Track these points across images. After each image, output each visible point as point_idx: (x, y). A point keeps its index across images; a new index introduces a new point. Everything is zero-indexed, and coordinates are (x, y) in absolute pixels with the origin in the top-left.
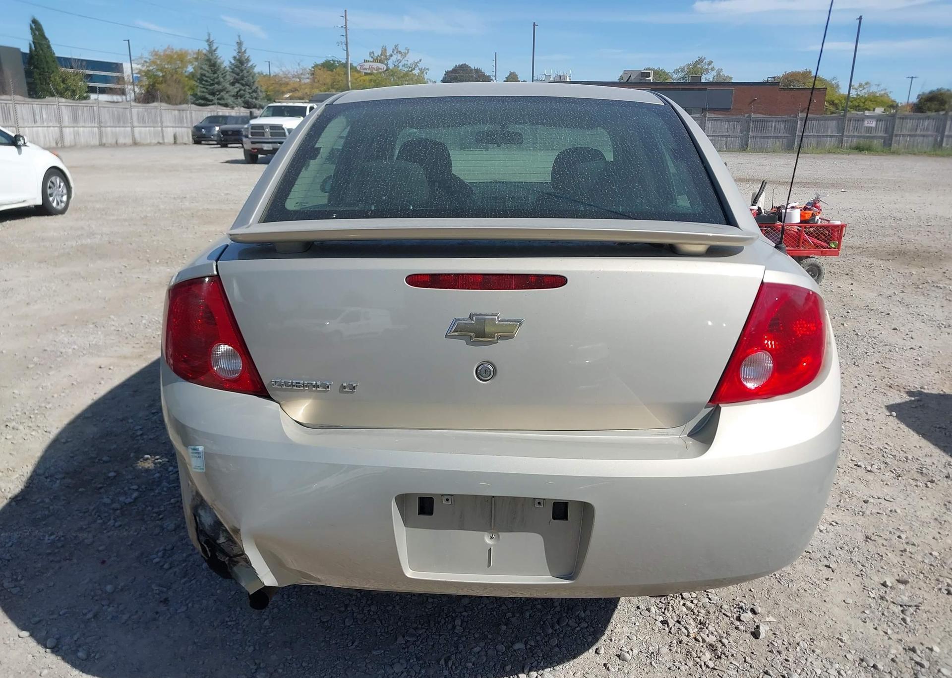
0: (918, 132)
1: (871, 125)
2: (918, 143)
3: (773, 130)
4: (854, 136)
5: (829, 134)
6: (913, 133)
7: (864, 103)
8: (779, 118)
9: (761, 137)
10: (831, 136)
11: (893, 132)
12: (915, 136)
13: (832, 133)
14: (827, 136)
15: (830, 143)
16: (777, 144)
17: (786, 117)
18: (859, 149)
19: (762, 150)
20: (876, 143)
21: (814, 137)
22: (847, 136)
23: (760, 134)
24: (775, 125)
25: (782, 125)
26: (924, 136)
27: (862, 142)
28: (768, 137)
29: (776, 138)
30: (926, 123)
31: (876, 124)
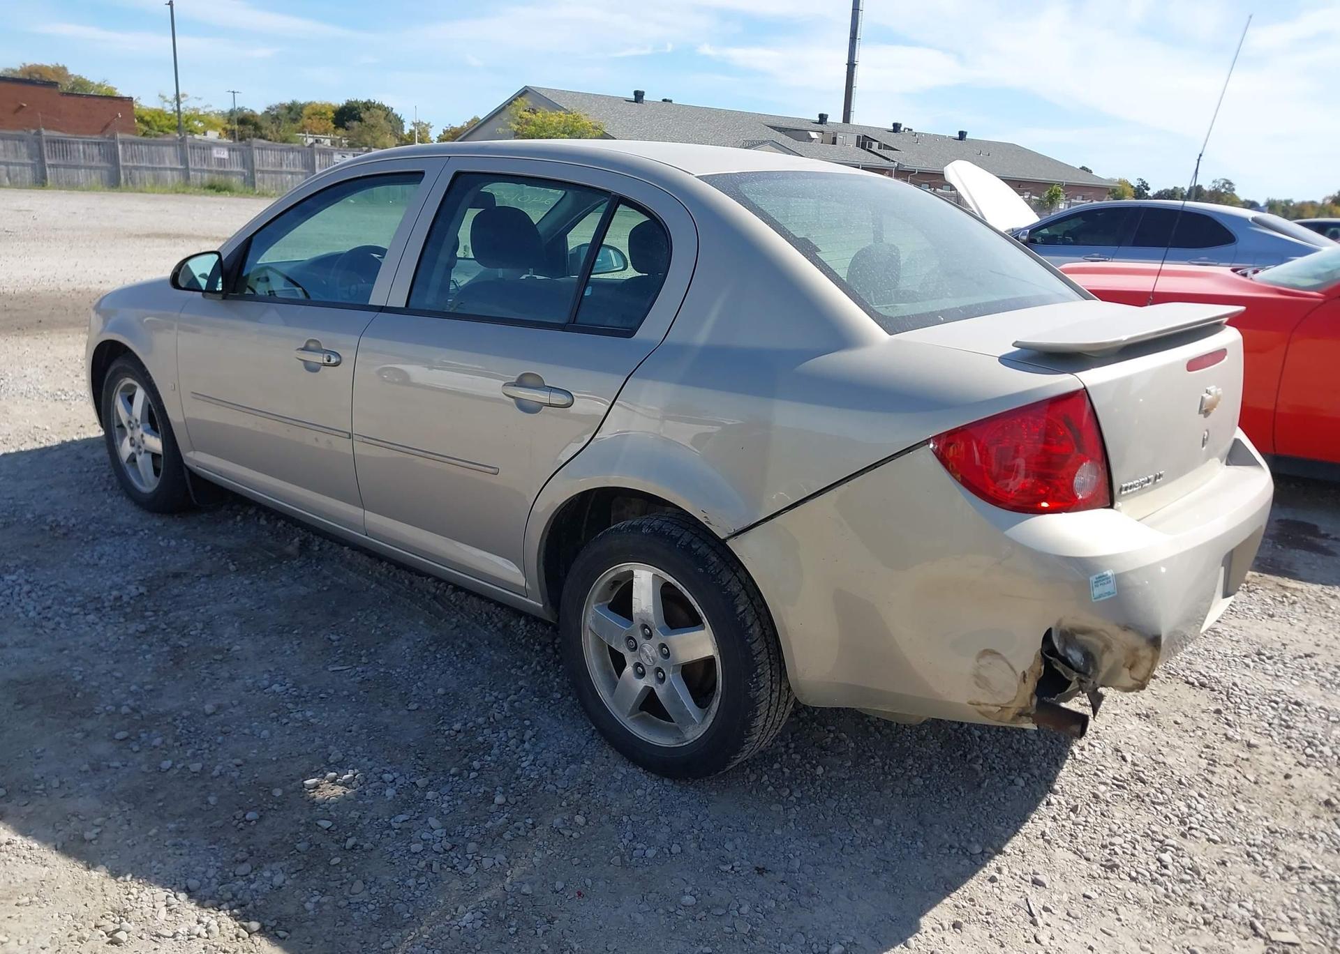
0: (284, 168)
1: (222, 156)
2: (287, 183)
3: (82, 155)
4: (202, 171)
5: (168, 165)
6: (278, 169)
7: (187, 122)
8: (88, 138)
9: (65, 167)
10: (172, 169)
11: (253, 169)
12: (281, 173)
13: (170, 163)
14: (166, 169)
15: (171, 177)
16: (94, 178)
17: (97, 138)
18: (215, 188)
19: (72, 186)
20: (236, 181)
21: (147, 168)
22: (194, 170)
23: (61, 162)
24: (84, 149)
25: (95, 150)
26: (292, 173)
27: (218, 179)
28: (77, 167)
29: (91, 168)
30: (291, 156)
31: (230, 155)
